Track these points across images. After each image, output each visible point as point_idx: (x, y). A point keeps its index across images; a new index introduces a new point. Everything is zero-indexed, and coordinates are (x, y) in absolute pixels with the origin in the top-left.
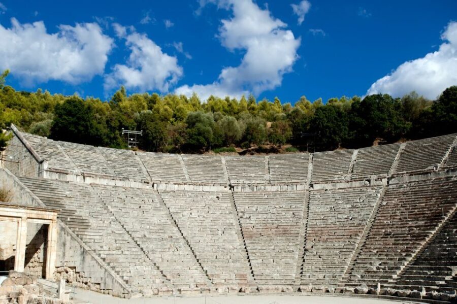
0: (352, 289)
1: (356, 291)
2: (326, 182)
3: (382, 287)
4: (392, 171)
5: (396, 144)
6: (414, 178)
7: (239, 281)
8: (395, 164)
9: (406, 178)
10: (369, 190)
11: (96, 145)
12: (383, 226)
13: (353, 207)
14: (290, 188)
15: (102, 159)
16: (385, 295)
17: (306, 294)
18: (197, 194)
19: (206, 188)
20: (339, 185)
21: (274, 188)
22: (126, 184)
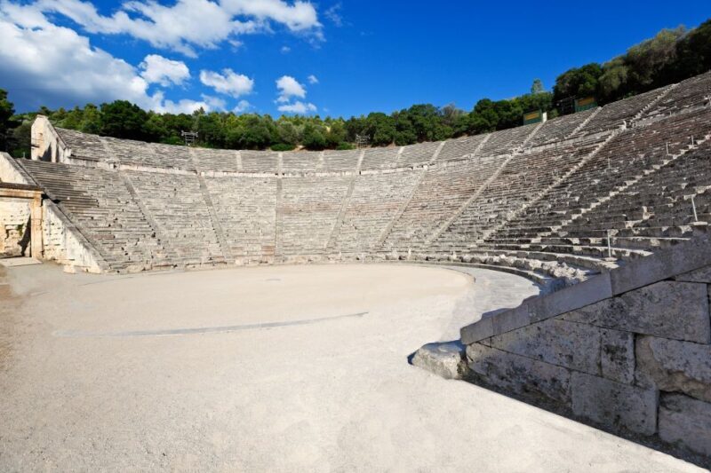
0: (383, 256)
1: (387, 258)
2: (373, 169)
3: (413, 252)
4: (433, 159)
5: (438, 142)
6: (451, 164)
7: (264, 253)
8: (436, 155)
9: (445, 165)
10: (411, 174)
11: (149, 141)
12: (421, 201)
13: (395, 187)
14: (338, 174)
15: (153, 151)
16: (416, 260)
17: (334, 262)
18: (244, 180)
19: (255, 175)
20: (384, 171)
21: (324, 175)
22: (170, 171)
